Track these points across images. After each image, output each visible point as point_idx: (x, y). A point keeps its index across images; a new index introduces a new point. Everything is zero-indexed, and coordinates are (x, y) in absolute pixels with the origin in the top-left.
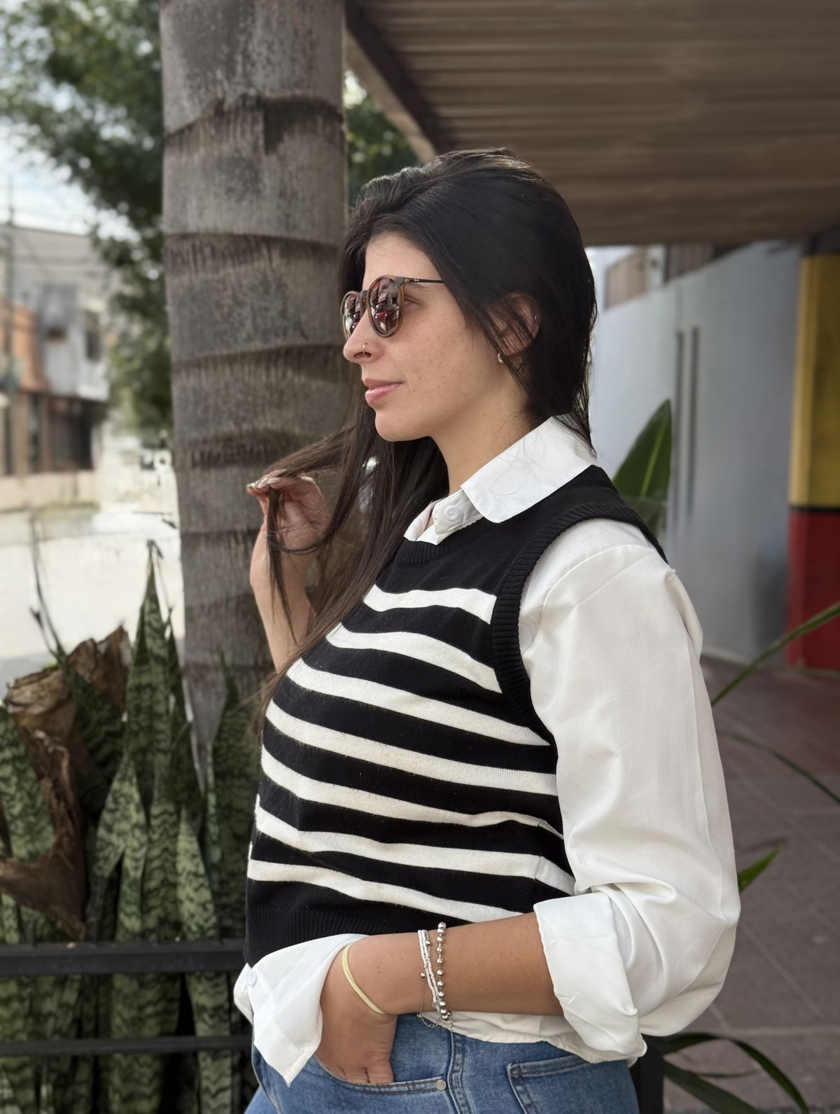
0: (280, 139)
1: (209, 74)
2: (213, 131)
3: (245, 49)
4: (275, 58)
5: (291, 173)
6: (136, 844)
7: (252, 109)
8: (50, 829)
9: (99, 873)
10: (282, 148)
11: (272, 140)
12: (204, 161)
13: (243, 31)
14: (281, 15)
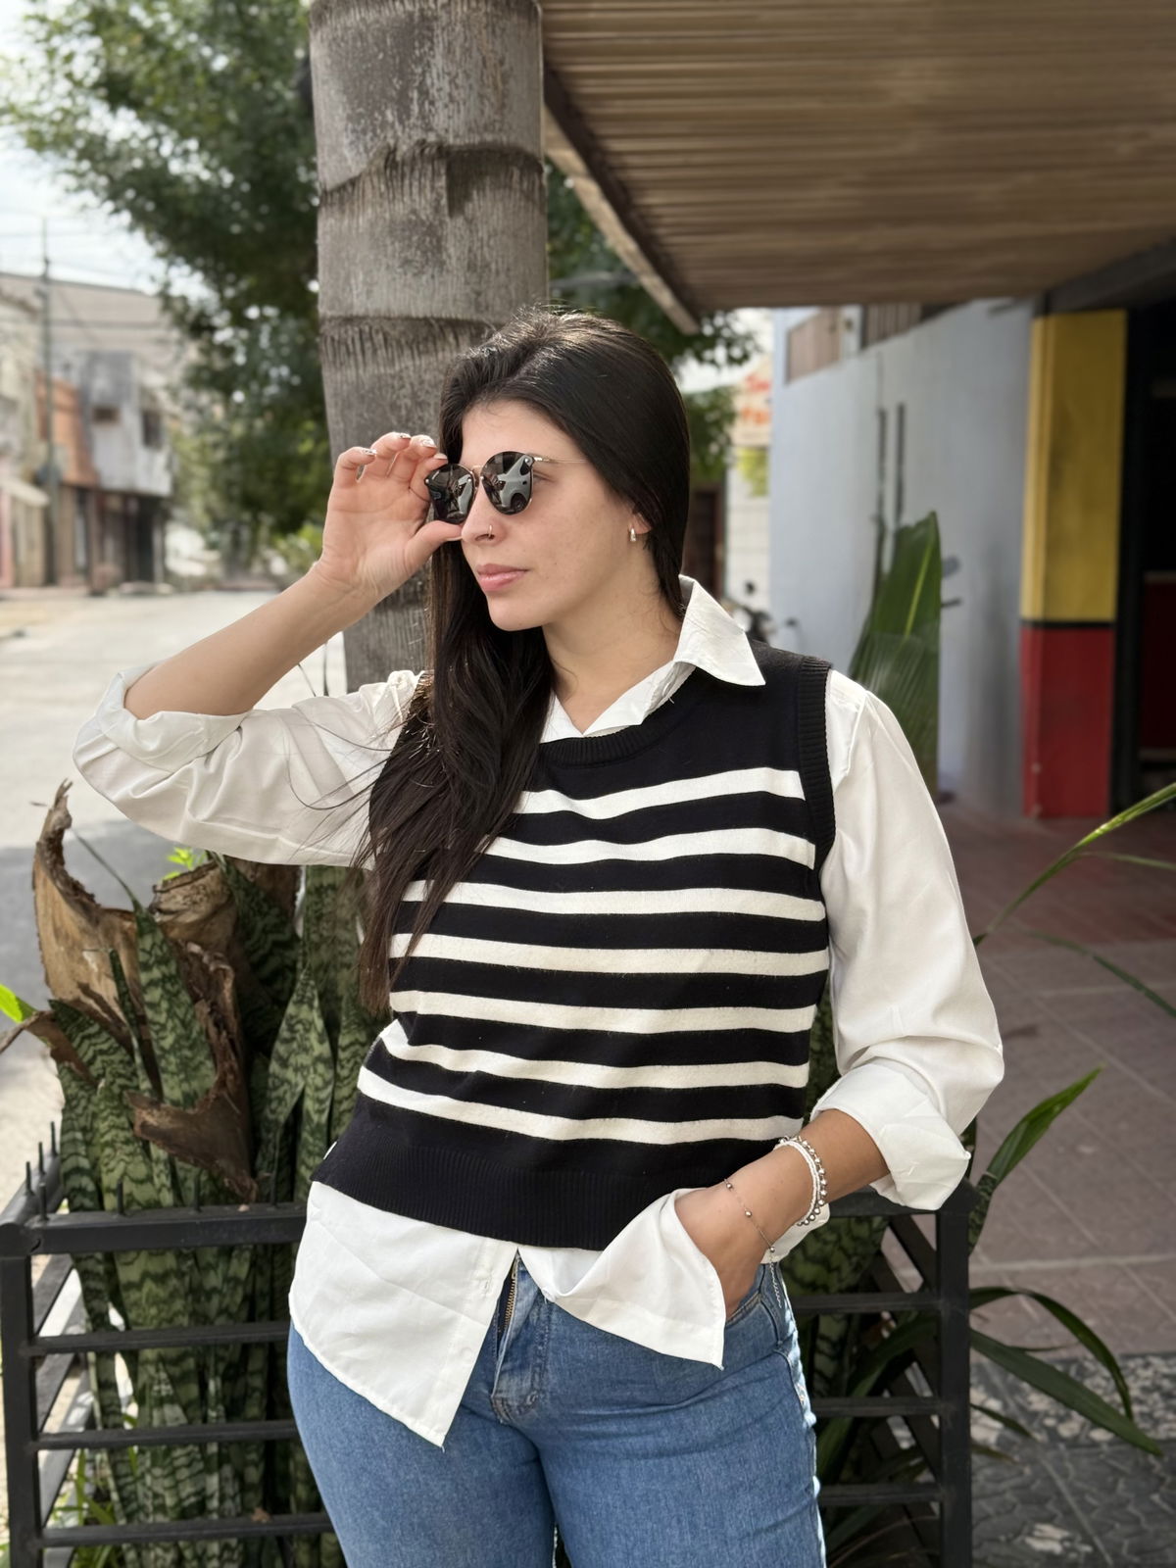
0: (467, 197)
1: (376, 115)
2: (383, 187)
3: (422, 83)
4: (457, 94)
6: (319, 1082)
7: (432, 160)
8: (209, 1064)
9: (271, 1117)
10: (469, 208)
11: (457, 199)
12: (372, 225)
13: (420, 60)
14: (466, 39)
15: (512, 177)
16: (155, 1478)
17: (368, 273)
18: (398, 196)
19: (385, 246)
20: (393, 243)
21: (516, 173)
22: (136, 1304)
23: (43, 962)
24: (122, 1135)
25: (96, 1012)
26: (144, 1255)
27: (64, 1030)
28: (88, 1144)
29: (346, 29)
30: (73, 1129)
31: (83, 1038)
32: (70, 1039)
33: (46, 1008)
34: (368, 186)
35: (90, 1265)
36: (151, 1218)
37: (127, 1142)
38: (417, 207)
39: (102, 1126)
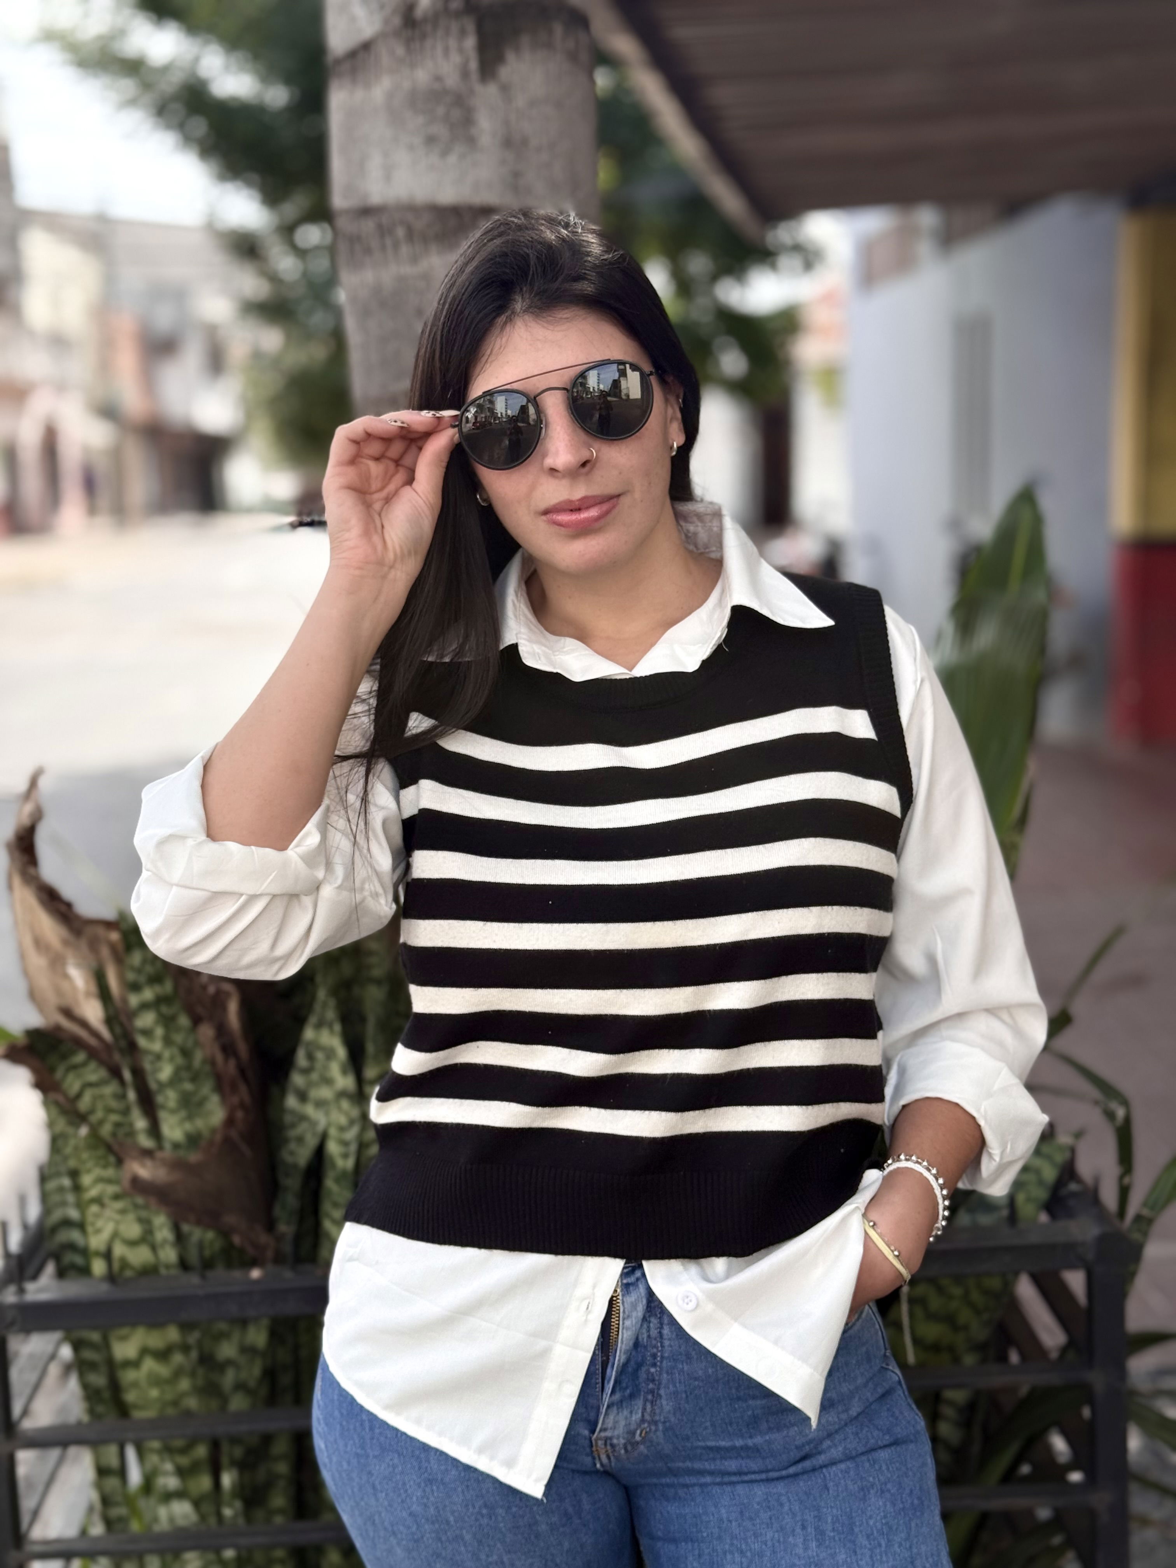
0: (501, 59)
2: (400, 51)
5: (519, 111)
6: (343, 1120)
8: (215, 1098)
9: (290, 1160)
10: (504, 72)
11: (489, 61)
12: (390, 95)
15: (552, 34)
17: (385, 155)
18: (419, 60)
19: (405, 121)
20: (414, 118)
21: (558, 30)
24: (110, 1189)
25: (81, 1038)
27: (46, 1059)
31: (68, 1069)
32: (53, 1068)
33: (22, 1035)
34: (383, 51)
35: (86, 1336)
37: (116, 1198)
38: (441, 72)
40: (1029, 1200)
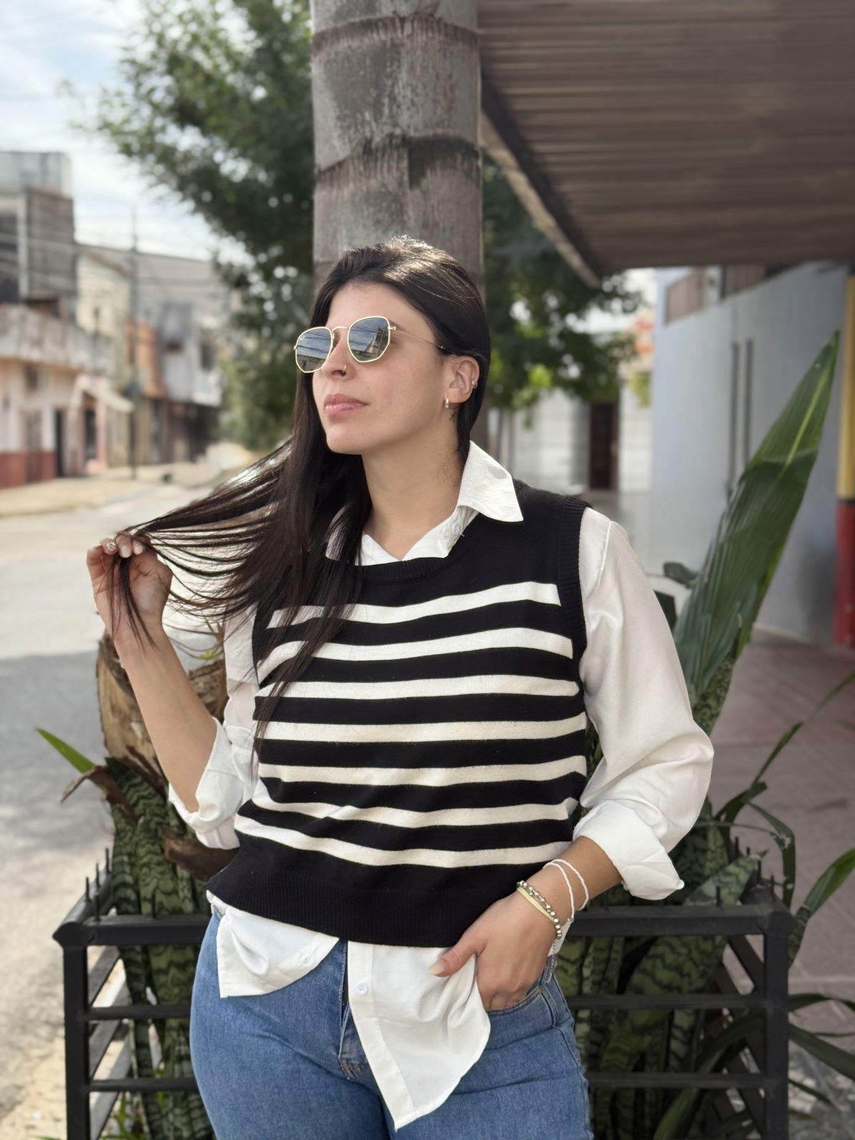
0: (423, 174)
1: (358, 115)
2: (362, 168)
3: (392, 92)
4: (418, 100)
5: (433, 206)
7: (397, 147)
10: (424, 182)
11: (415, 176)
12: (353, 195)
13: (390, 76)
14: (424, 60)
15: (455, 160)
16: (175, 1116)
17: (349, 230)
18: (373, 174)
19: (362, 211)
20: (368, 208)
21: (459, 157)
22: (164, 985)
23: (103, 729)
24: (156, 859)
25: (139, 767)
26: (170, 949)
27: (116, 780)
28: (132, 865)
29: (337, 53)
30: (121, 854)
31: (130, 787)
32: (121, 787)
33: (102, 763)
34: (351, 168)
35: (132, 955)
36: (176, 921)
37: (159, 864)
38: (386, 182)
39: (141, 851)
40: (730, 893)
